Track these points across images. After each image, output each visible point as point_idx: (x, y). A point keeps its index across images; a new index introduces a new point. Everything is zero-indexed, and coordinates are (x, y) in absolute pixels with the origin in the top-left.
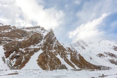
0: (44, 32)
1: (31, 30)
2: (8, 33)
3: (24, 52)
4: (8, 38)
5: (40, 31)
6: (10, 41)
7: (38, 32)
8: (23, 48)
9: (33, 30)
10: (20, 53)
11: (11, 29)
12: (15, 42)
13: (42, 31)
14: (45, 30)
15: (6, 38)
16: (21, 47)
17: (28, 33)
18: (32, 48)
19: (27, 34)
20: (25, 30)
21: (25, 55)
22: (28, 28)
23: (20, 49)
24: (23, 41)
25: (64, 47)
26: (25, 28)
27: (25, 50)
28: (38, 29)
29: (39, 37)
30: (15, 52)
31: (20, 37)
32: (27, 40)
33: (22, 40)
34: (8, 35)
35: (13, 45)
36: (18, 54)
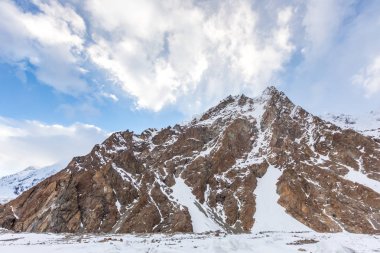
0: (250, 110)
1: (216, 118)
2: (175, 144)
3: (230, 182)
4: (181, 157)
5: (238, 108)
6: (186, 162)
7: (234, 117)
8: (220, 174)
9: (219, 116)
10: (222, 188)
11: (173, 133)
12: (197, 162)
13: (246, 107)
14: (251, 102)
15: (178, 159)
16: (216, 172)
17: (211, 128)
18: (242, 166)
19: (211, 133)
20: (202, 123)
21: (235, 190)
22: (206, 117)
23: (217, 177)
24: (211, 154)
25: (366, 134)
26: (198, 118)
27: (227, 176)
28: (229, 107)
29: (246, 129)
30: (208, 185)
31: (200, 147)
32: (221, 150)
33: (208, 152)
34: (177, 149)
35: (197, 170)
36: (219, 191)
